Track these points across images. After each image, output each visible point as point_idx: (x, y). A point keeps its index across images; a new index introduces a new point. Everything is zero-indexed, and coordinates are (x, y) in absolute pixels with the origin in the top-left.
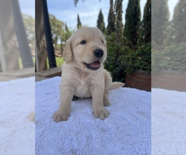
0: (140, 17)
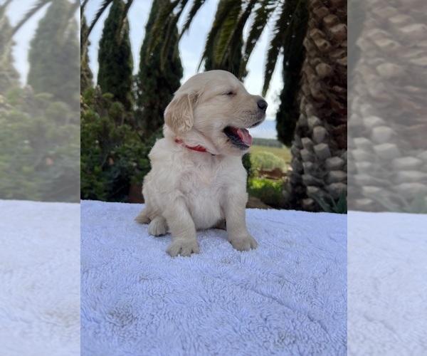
0: (130, 66)
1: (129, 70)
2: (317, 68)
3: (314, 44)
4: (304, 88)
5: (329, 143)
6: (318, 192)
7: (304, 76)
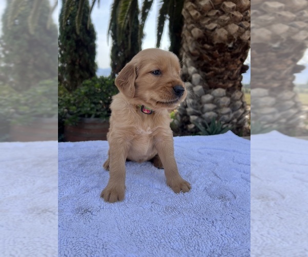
2: (192, 32)
3: (189, 14)
4: (184, 46)
5: (203, 85)
6: (197, 119)
7: (184, 38)
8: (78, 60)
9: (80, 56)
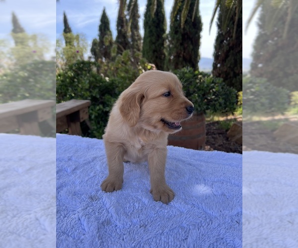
0: (165, 28)
1: (164, 31)
8: (182, 53)
9: (185, 49)
